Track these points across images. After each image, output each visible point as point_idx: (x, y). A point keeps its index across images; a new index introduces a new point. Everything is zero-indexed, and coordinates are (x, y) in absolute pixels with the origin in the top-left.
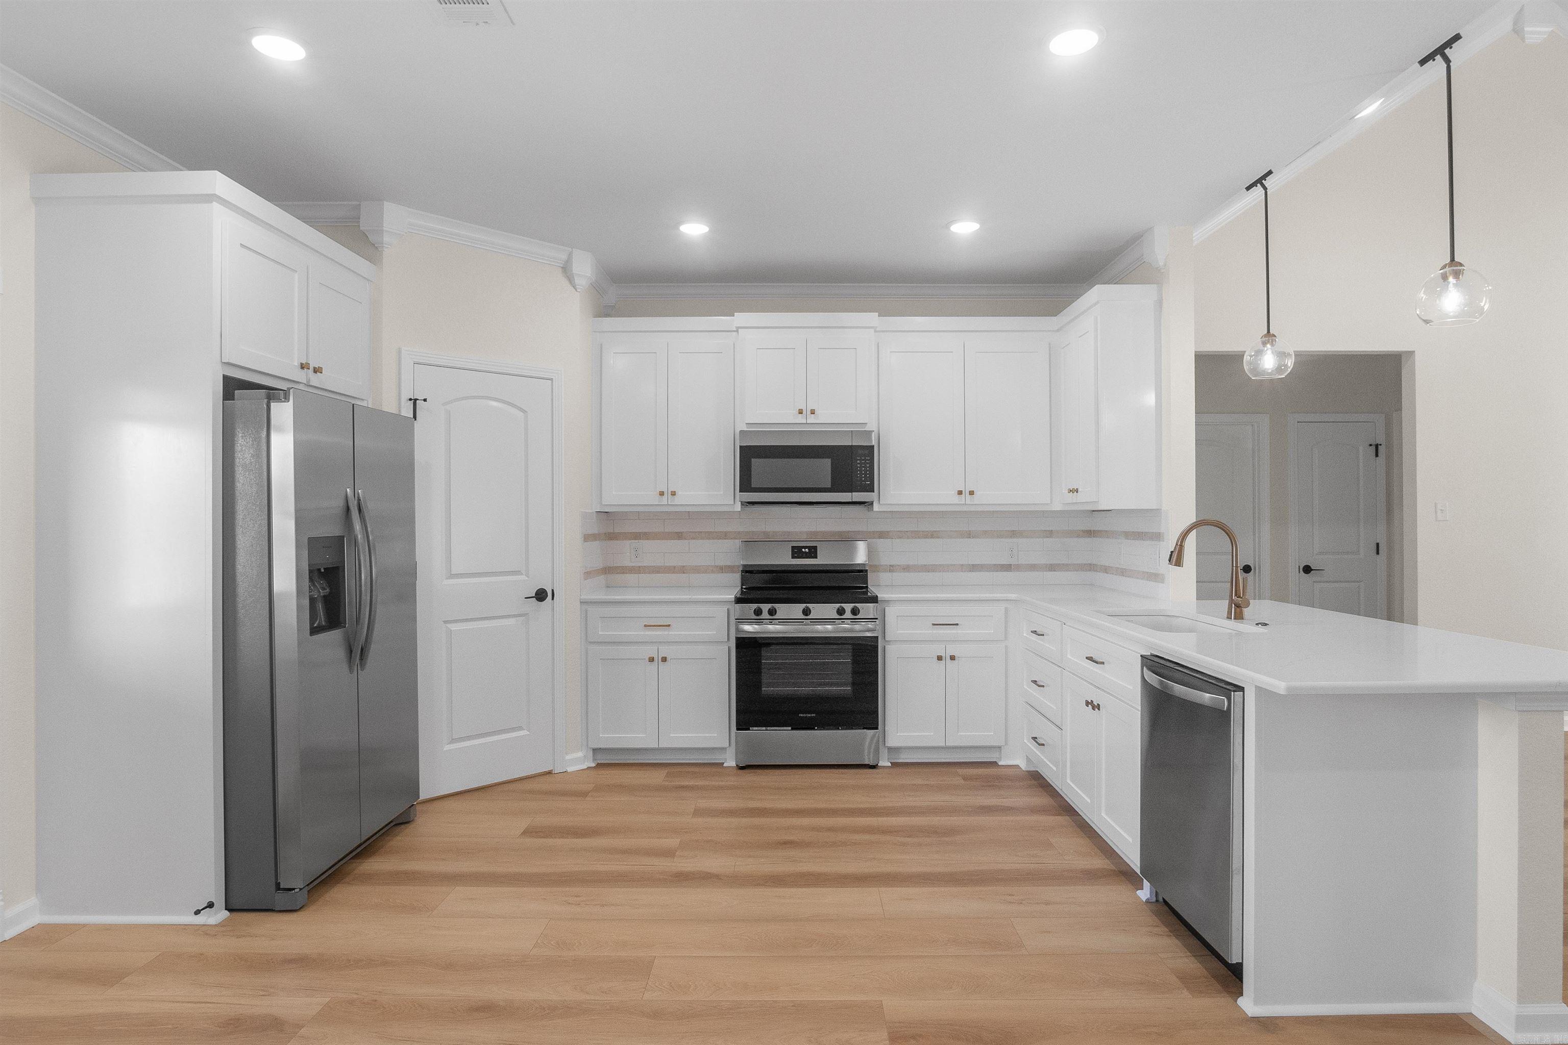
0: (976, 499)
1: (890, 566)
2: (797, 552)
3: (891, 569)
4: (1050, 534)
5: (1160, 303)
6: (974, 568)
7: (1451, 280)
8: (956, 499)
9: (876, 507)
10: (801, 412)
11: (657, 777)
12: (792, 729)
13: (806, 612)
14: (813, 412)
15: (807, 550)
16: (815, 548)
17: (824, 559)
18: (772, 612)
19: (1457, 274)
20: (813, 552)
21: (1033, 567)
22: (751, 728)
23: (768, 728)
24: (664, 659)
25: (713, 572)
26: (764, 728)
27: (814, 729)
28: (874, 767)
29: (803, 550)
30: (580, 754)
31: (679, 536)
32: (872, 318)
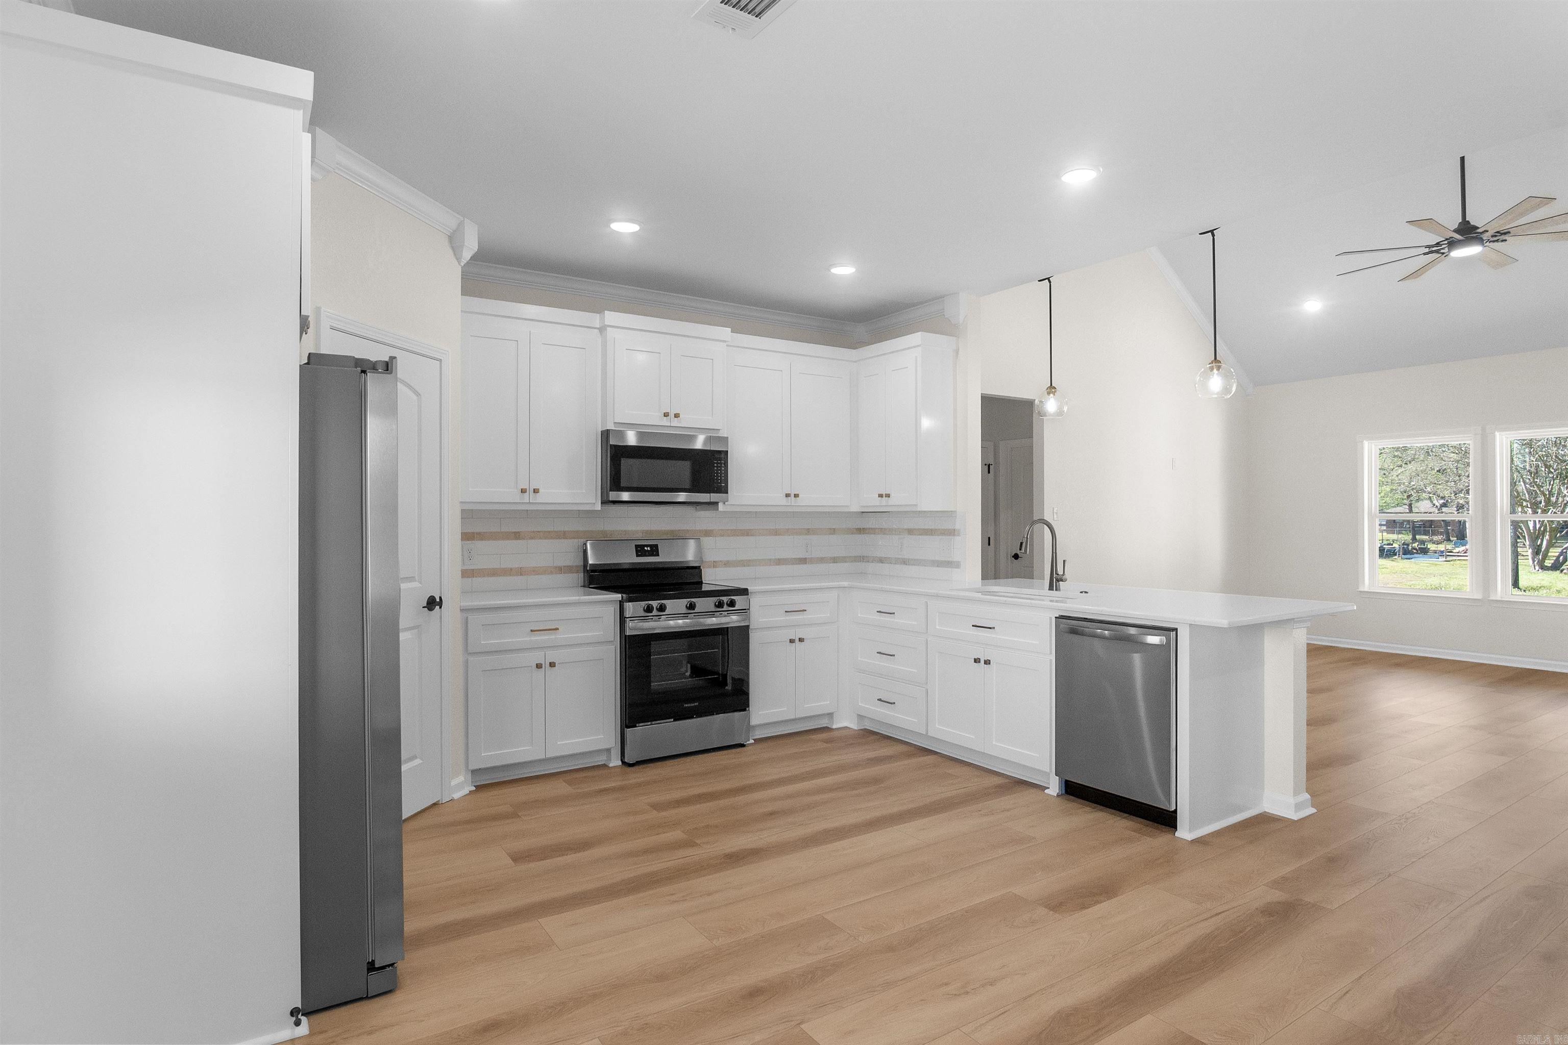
0: (800, 501)
1: (714, 562)
2: (640, 550)
3: (715, 564)
4: (833, 531)
5: (957, 352)
6: (780, 562)
7: (1215, 371)
8: (784, 501)
9: (721, 506)
10: (666, 415)
11: (560, 788)
12: (675, 720)
13: (692, 607)
14: (677, 416)
15: (649, 549)
16: (656, 546)
17: (665, 557)
18: (662, 608)
19: (1219, 368)
20: (654, 551)
21: (822, 560)
22: (637, 725)
23: (653, 723)
24: (552, 665)
25: (551, 573)
26: (649, 723)
27: (692, 717)
28: (742, 746)
29: (646, 548)
30: (461, 778)
31: (517, 536)
32: (725, 332)
